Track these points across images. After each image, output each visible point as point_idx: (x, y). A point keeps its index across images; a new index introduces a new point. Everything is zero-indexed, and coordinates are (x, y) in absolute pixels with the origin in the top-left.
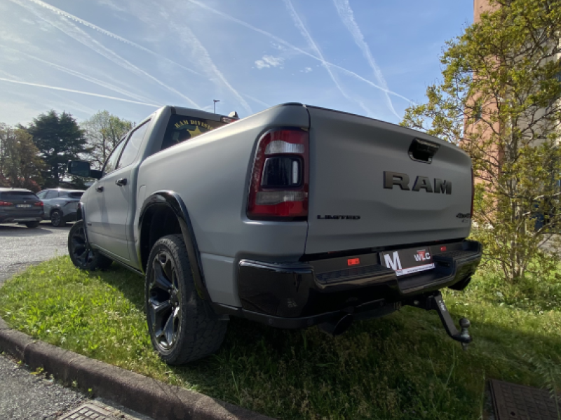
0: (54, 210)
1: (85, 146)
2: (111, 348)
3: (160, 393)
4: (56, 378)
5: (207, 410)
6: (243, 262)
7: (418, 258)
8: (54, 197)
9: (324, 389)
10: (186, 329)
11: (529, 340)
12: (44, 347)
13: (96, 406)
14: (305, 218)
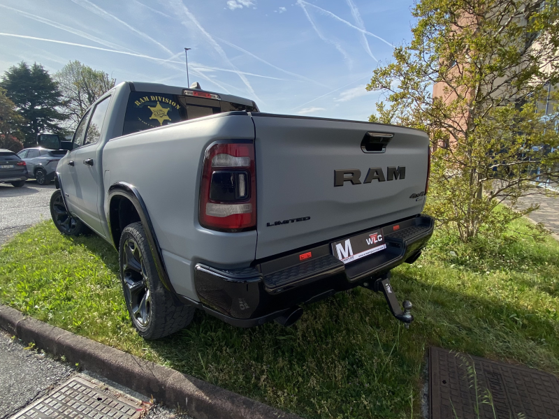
0: (37, 169)
1: (61, 99)
2: (93, 323)
3: (137, 369)
4: (46, 351)
5: (178, 386)
6: (198, 267)
7: (369, 242)
8: (36, 156)
9: (281, 364)
10: (156, 313)
11: (472, 302)
12: (33, 324)
13: (82, 379)
14: (254, 228)
